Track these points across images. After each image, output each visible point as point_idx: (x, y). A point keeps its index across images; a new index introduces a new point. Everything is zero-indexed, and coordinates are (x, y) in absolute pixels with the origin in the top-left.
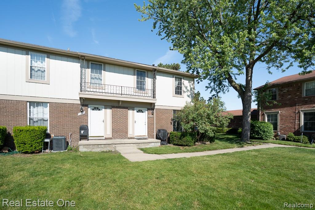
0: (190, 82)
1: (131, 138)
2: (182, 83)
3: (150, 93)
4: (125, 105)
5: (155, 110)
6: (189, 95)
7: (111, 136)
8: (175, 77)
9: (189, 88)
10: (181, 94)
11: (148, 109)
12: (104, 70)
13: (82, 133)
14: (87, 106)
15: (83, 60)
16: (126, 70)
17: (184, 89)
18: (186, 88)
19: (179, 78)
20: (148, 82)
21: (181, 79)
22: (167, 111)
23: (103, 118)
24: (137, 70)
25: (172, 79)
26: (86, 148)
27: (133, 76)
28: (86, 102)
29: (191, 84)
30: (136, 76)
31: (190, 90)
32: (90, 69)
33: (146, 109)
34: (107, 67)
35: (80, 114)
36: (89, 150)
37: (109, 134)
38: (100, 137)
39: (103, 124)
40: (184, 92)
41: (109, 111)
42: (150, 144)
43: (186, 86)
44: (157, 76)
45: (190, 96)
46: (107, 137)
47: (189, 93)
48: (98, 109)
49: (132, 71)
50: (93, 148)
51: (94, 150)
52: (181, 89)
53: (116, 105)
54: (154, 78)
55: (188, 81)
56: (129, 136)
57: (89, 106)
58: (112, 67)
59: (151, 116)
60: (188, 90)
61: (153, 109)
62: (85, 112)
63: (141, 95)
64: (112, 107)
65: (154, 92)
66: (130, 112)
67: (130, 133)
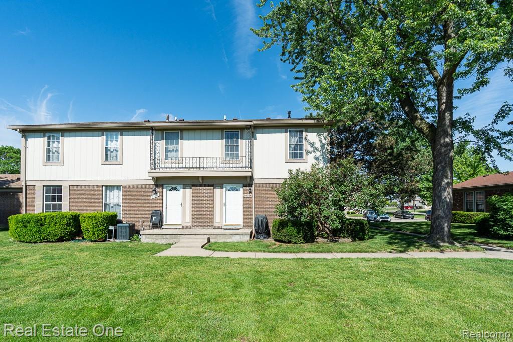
0: (320, 135)
1: (218, 228)
2: (304, 138)
3: (245, 162)
4: (209, 182)
5: (253, 186)
6: (317, 156)
7: (190, 225)
8: (290, 131)
9: (318, 145)
10: (301, 157)
11: (244, 186)
12: (182, 139)
13: (154, 220)
14: (162, 186)
15: (153, 130)
16: (210, 133)
17: (307, 147)
18: (312, 145)
19: (297, 131)
20: (243, 144)
21: (301, 132)
22: (273, 187)
23: (181, 201)
24: (226, 132)
25: (284, 135)
26: (148, 238)
27: (220, 141)
28: (159, 182)
29: (323, 138)
30: (224, 140)
31: (320, 148)
32: (165, 141)
33: (241, 185)
34: (185, 134)
35: (153, 196)
36: (151, 241)
37: (188, 221)
38: (177, 225)
39: (180, 208)
40: (308, 152)
41: (188, 191)
42: (234, 237)
43: (312, 142)
44: (257, 135)
45: (321, 158)
46: (185, 225)
47: (318, 154)
48: (176, 189)
49: (218, 133)
50: (157, 239)
51: (157, 242)
52: (301, 149)
53: (196, 182)
54: (253, 137)
55: (316, 134)
56: (215, 225)
57: (165, 186)
58: (192, 133)
59: (248, 195)
60: (316, 149)
61: (251, 185)
62: (158, 194)
63: (234, 165)
64: (194, 186)
65: (251, 160)
66: (217, 191)
67: (217, 221)
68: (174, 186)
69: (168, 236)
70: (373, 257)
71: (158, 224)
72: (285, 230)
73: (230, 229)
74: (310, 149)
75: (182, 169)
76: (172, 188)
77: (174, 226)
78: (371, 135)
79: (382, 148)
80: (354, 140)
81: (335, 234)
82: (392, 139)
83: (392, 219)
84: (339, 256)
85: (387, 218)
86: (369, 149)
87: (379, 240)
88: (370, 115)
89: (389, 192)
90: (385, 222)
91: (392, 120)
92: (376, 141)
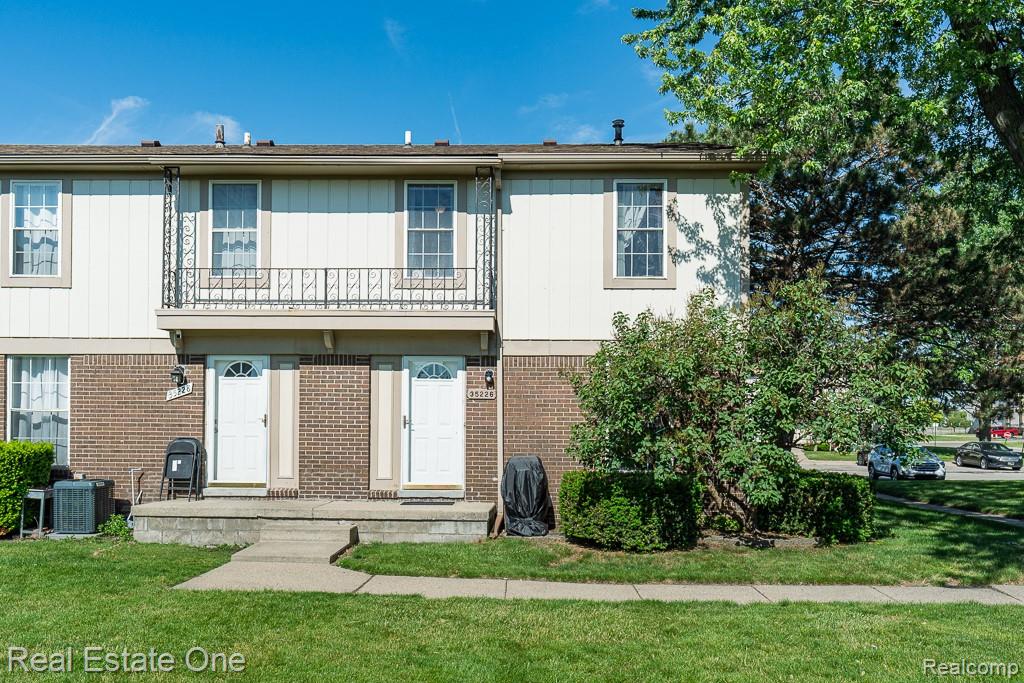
0: (719, 201)
1: (383, 496)
2: (665, 208)
3: (473, 287)
4: (357, 349)
5: (499, 363)
6: (709, 268)
7: (294, 485)
8: (620, 188)
9: (710, 234)
10: (657, 270)
11: (471, 362)
12: (267, 207)
13: (174, 469)
14: (201, 359)
15: (171, 177)
16: (360, 189)
17: (673, 238)
18: (692, 232)
19: (643, 188)
20: (467, 227)
21: (659, 190)
22: (562, 367)
23: (263, 409)
24: (409, 185)
25: (599, 198)
26: (156, 528)
27: (392, 216)
28: (194, 347)
29: (726, 211)
30: (406, 212)
31: (716, 242)
32: (211, 211)
33: (461, 361)
34: (279, 190)
35: (173, 393)
36: (168, 538)
37: (288, 472)
38: (251, 485)
39: (262, 432)
40: (677, 257)
41: (288, 378)
42: (435, 528)
43: (691, 222)
44: (513, 198)
45: (719, 277)
46: (278, 486)
47: (711, 262)
48: (246, 370)
49: (386, 191)
50: (187, 533)
51: (186, 540)
52: (656, 246)
54: (500, 204)
55: (704, 197)
56: (375, 486)
57: (211, 360)
58: (299, 189)
59: (482, 391)
60: (705, 246)
61: (491, 361)
62: (190, 385)
63: (438, 295)
64: (306, 359)
65: (493, 280)
66: (383, 378)
67: (381, 472)
68: (241, 360)
69: (221, 523)
70: (885, 600)
71: (191, 483)
72: (601, 510)
73: (423, 501)
74: (683, 244)
75: (266, 307)
76: (236, 367)
77: (242, 490)
78: (886, 199)
79: (923, 243)
80: (829, 216)
81: (764, 521)
82: (955, 213)
83: (952, 471)
84: (775, 593)
85: (934, 467)
86: (877, 243)
87: (908, 541)
88: (882, 136)
89: (940, 383)
90: (927, 478)
91: (951, 156)
92: (902, 218)
